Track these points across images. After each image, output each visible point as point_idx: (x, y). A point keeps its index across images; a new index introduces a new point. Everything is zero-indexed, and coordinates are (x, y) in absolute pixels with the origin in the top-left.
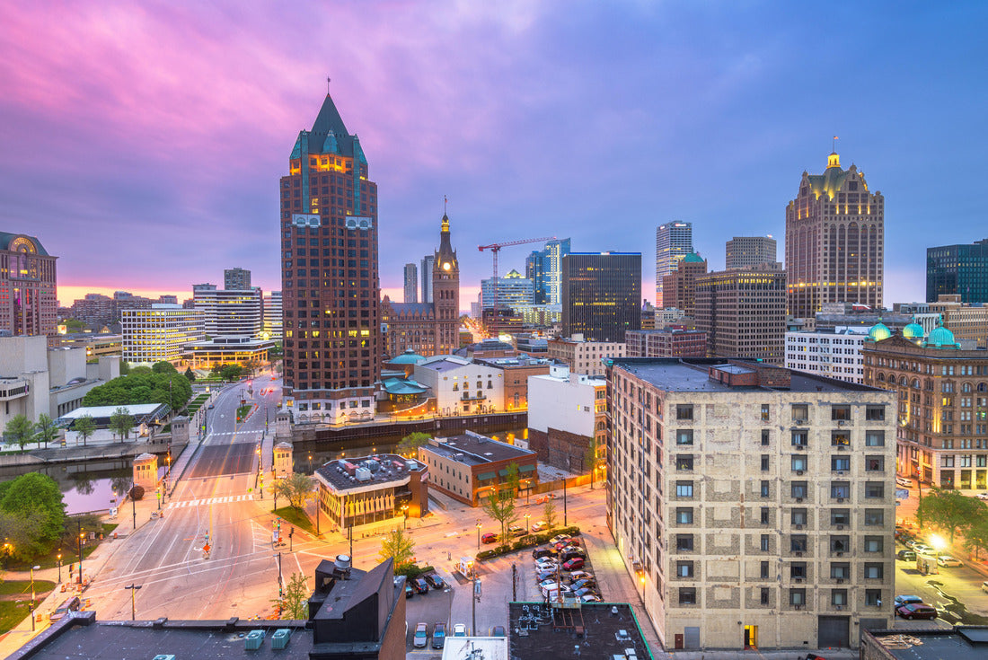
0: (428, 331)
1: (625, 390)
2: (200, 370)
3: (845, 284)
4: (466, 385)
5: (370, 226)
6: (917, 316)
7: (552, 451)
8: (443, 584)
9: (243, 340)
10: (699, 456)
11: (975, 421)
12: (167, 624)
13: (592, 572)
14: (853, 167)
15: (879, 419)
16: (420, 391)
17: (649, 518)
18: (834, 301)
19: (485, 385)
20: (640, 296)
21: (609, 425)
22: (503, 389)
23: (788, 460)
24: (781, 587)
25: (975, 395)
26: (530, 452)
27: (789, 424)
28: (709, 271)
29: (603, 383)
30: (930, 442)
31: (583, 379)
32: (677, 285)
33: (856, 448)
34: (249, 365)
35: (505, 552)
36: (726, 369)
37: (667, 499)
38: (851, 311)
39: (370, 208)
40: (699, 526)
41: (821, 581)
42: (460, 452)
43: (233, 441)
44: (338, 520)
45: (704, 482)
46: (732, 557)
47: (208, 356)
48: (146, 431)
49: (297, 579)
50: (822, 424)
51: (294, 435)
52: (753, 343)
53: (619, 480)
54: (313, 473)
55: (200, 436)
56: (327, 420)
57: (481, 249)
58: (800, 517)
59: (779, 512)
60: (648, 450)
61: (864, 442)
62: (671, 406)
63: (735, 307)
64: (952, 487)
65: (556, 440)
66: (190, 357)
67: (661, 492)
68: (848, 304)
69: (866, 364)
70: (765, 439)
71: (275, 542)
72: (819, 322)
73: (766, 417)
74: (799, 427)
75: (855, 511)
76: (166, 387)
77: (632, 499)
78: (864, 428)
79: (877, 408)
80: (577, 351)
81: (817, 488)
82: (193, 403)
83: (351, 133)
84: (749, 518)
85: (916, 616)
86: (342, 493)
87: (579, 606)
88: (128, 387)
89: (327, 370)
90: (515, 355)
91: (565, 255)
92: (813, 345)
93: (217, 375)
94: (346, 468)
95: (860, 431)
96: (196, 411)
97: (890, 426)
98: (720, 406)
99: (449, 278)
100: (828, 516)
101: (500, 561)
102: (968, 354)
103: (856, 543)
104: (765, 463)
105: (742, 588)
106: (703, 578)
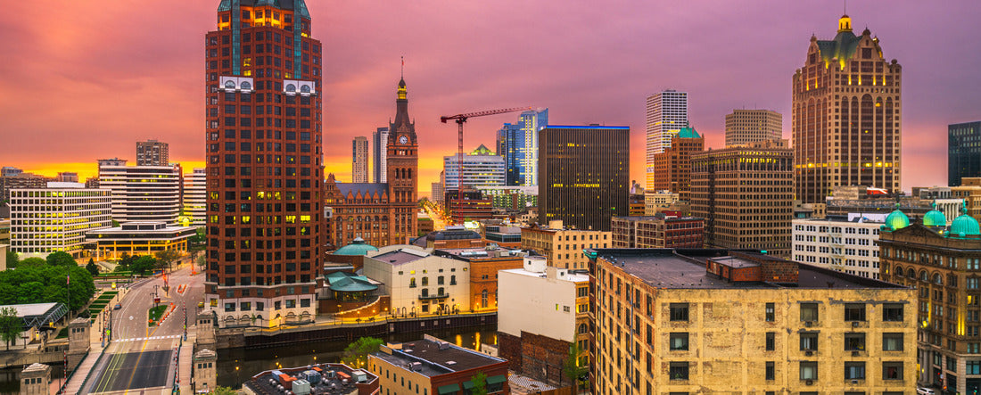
0: (381, 216)
1: (611, 287)
2: (104, 263)
3: (859, 165)
4: (425, 281)
5: (313, 91)
6: (938, 202)
7: (526, 358)
9: (158, 227)
10: (696, 364)
14: (867, 32)
15: (898, 320)
16: (371, 288)
18: (847, 184)
19: (447, 280)
20: (628, 177)
21: (593, 328)
22: (468, 285)
23: (796, 368)
26: (500, 359)
27: (798, 326)
28: (706, 149)
29: (585, 278)
30: (954, 346)
31: (562, 274)
32: (670, 165)
33: (871, 353)
34: (164, 256)
36: (727, 262)
38: (865, 196)
39: (312, 71)
42: (417, 360)
43: (144, 348)
45: (702, 394)
47: (115, 246)
48: (38, 336)
50: (834, 325)
51: (219, 341)
52: (756, 232)
54: (241, 387)
55: (103, 343)
56: (258, 322)
57: (444, 120)
60: (637, 357)
61: (881, 346)
62: (663, 305)
63: (736, 190)
65: (530, 346)
66: (93, 246)
68: (863, 188)
69: (882, 257)
70: (770, 343)
72: (830, 209)
73: (770, 317)
74: (808, 329)
76: (62, 283)
78: (880, 330)
79: (895, 307)
80: (555, 241)
82: (96, 302)
88: (17, 283)
89: (259, 263)
90: (483, 245)
91: (542, 128)
92: (823, 234)
93: (125, 269)
94: (280, 381)
95: (876, 333)
96: (99, 311)
97: (909, 328)
98: (719, 305)
99: (406, 153)
104: (770, 372)
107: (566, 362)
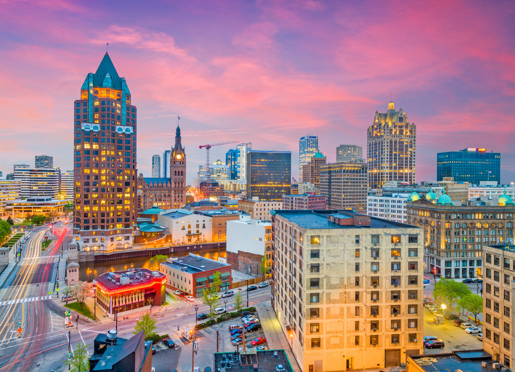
0: (167, 195)
1: (282, 228)
2: (17, 218)
3: (397, 171)
4: (189, 227)
5: (132, 132)
6: (433, 188)
7: (240, 264)
8: (174, 345)
9: (47, 200)
10: (323, 264)
11: (461, 243)
13: (263, 333)
14: (401, 110)
15: (415, 242)
16: (162, 230)
17: (295, 300)
18: (392, 180)
20: (290, 176)
21: (273, 249)
22: (212, 228)
23: (369, 265)
24: (365, 335)
25: (461, 229)
26: (227, 265)
27: (370, 245)
29: (270, 225)
30: (440, 254)
31: (259, 222)
32: (310, 170)
33: (403, 258)
34: (50, 215)
35: (212, 323)
36: (337, 216)
37: (305, 289)
38: (400, 185)
39: (131, 120)
40: (322, 303)
41: (386, 330)
42: (185, 266)
45: (325, 278)
46: (340, 320)
47: (23, 210)
49: (81, 347)
50: (387, 245)
51: (80, 258)
52: (350, 202)
53: (279, 279)
54: (92, 281)
55: (16, 260)
56: (102, 248)
57: (201, 147)
58: (375, 296)
59: (364, 293)
60: (295, 262)
61: (408, 254)
62: (308, 237)
63: (341, 182)
64: (450, 278)
65: (242, 257)
66: (11, 210)
67: (302, 285)
68: (399, 182)
69: (408, 214)
70: (357, 254)
71: (66, 325)
72: (385, 191)
73: (357, 241)
74: (375, 247)
75: (403, 292)
77: (286, 290)
78: (408, 247)
79: (414, 236)
80: (255, 206)
81: (384, 280)
82: (12, 239)
83: (121, 76)
84: (349, 298)
85: (434, 347)
86: (111, 293)
87: (255, 353)
89: (103, 218)
90: (219, 208)
91: (248, 152)
92: (381, 203)
93: (29, 221)
94: (113, 277)
95: (405, 248)
96: (13, 244)
97: (420, 245)
98: (334, 237)
99: (180, 163)
100: (390, 295)
101: (209, 328)
102: (457, 208)
103: (404, 309)
104: (357, 268)
105: (345, 336)
106: (325, 332)
107: (260, 265)
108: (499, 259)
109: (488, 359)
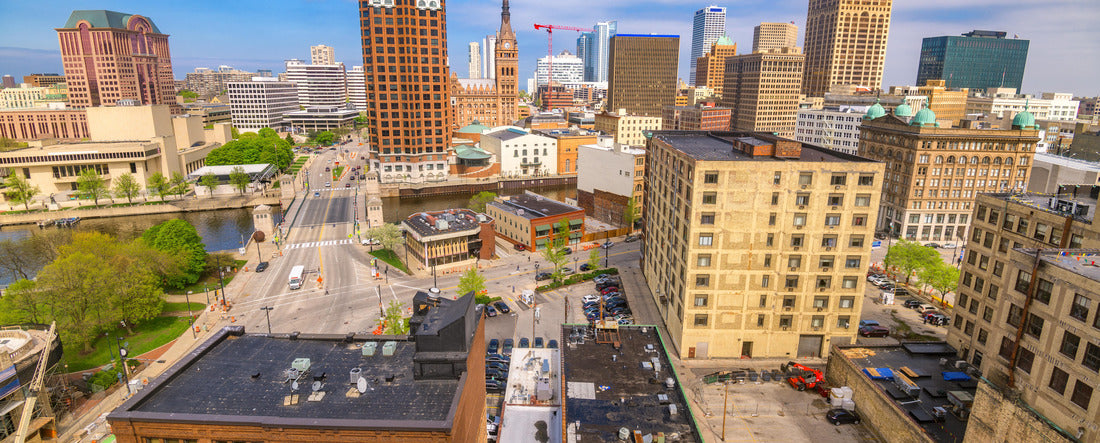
0: (491, 104)
1: (662, 158)
2: (299, 137)
4: (525, 152)
5: (439, 6)
6: (908, 97)
7: (597, 207)
8: (509, 309)
9: (332, 110)
10: (720, 214)
11: (941, 187)
12: (299, 336)
15: (868, 184)
16: (486, 157)
17: (675, 262)
18: (842, 84)
19: (541, 152)
21: (646, 187)
22: (556, 156)
23: (791, 217)
24: (774, 313)
25: (944, 166)
26: (579, 209)
27: (796, 187)
29: (643, 152)
30: (904, 204)
31: (626, 148)
33: (846, 208)
35: (557, 285)
36: (749, 141)
37: (691, 247)
38: (855, 93)
40: (715, 268)
41: (806, 309)
42: (521, 208)
43: (332, 196)
44: (423, 260)
45: (722, 234)
46: (739, 292)
47: (304, 124)
48: (260, 187)
49: (394, 305)
50: (823, 188)
51: (382, 192)
52: (769, 119)
53: (652, 232)
55: (304, 192)
56: (408, 180)
57: (537, 27)
58: (796, 261)
59: (779, 258)
60: (678, 208)
61: (854, 203)
62: (700, 172)
64: (914, 239)
65: (600, 199)
66: (289, 124)
68: (854, 87)
69: (861, 139)
70: (775, 200)
71: (374, 277)
72: (827, 102)
73: (777, 181)
74: (803, 191)
75: (839, 257)
76: (272, 150)
77: (662, 248)
78: (855, 192)
79: (868, 175)
80: (620, 124)
81: (811, 239)
82: (296, 163)
84: (755, 262)
85: (873, 335)
86: (426, 239)
87: (616, 327)
88: (242, 149)
89: (407, 138)
90: (567, 126)
91: (613, 35)
92: (819, 121)
93: (313, 140)
94: (427, 220)
95: (852, 194)
96: (299, 170)
97: (876, 190)
98: (741, 172)
99: (509, 56)
100: (818, 261)
101: (553, 292)
102: (944, 132)
103: (836, 281)
104: (773, 220)
105: (744, 314)
106: (715, 307)
107: (625, 211)
108: (997, 215)
109: (951, 354)
